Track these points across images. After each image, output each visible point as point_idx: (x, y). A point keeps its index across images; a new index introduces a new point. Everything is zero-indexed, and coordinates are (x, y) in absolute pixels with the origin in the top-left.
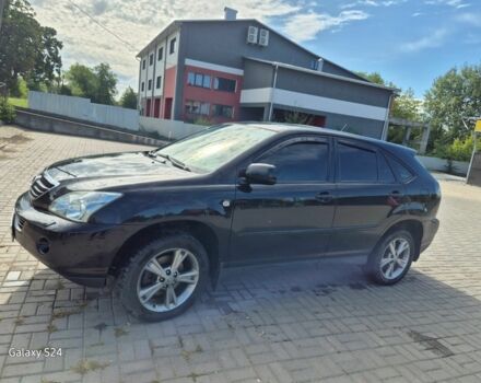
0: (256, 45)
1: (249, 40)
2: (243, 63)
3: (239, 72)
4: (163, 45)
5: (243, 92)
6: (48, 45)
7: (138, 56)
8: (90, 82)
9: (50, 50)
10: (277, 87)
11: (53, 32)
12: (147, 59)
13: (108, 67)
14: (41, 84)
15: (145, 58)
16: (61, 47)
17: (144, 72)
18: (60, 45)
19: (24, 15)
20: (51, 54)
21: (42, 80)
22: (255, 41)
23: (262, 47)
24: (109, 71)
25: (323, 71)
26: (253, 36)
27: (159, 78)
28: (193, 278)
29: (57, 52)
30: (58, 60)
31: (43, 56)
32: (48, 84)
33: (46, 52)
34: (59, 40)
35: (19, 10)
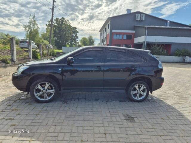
0: (139, 20)
1: (136, 19)
2: (134, 28)
3: (133, 32)
4: (106, 27)
5: (135, 39)
6: (74, 33)
7: (99, 32)
8: (87, 42)
9: (75, 34)
10: (147, 35)
11: (76, 28)
12: (102, 32)
13: (92, 37)
14: (73, 45)
15: (101, 32)
16: (78, 33)
17: (101, 37)
18: (78, 32)
19: (67, 25)
20: (75, 35)
21: (73, 44)
22: (139, 19)
23: (142, 21)
24: (92, 38)
25: (170, 26)
26: (138, 17)
27: (105, 38)
28: (53, 91)
29: (77, 34)
30: (77, 37)
31: (73, 36)
32: (75, 45)
33: (74, 35)
34: (77, 30)
35: (66, 23)
